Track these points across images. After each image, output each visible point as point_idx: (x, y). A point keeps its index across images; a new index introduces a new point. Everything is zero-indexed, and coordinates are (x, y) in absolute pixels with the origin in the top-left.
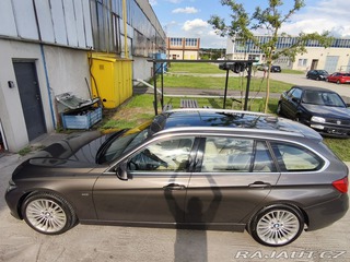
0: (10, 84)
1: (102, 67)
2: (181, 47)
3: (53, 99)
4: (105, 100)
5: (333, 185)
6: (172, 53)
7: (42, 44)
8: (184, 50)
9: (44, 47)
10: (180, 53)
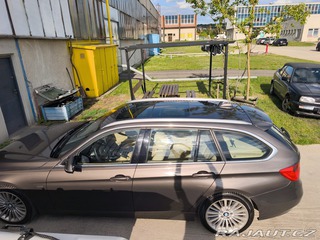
1: (83, 56)
2: (177, 25)
3: (31, 92)
4: (88, 89)
5: (280, 173)
6: (167, 32)
7: (16, 38)
8: (180, 28)
9: (19, 42)
10: (176, 31)
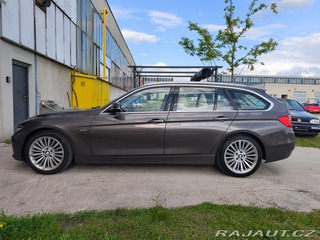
0: (8, 79)
1: (83, 84)
3: (38, 102)
5: (278, 120)
7: (36, 54)
9: (37, 56)
